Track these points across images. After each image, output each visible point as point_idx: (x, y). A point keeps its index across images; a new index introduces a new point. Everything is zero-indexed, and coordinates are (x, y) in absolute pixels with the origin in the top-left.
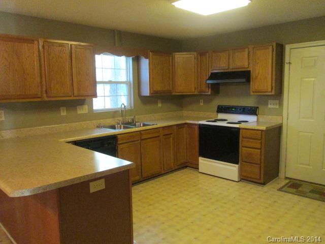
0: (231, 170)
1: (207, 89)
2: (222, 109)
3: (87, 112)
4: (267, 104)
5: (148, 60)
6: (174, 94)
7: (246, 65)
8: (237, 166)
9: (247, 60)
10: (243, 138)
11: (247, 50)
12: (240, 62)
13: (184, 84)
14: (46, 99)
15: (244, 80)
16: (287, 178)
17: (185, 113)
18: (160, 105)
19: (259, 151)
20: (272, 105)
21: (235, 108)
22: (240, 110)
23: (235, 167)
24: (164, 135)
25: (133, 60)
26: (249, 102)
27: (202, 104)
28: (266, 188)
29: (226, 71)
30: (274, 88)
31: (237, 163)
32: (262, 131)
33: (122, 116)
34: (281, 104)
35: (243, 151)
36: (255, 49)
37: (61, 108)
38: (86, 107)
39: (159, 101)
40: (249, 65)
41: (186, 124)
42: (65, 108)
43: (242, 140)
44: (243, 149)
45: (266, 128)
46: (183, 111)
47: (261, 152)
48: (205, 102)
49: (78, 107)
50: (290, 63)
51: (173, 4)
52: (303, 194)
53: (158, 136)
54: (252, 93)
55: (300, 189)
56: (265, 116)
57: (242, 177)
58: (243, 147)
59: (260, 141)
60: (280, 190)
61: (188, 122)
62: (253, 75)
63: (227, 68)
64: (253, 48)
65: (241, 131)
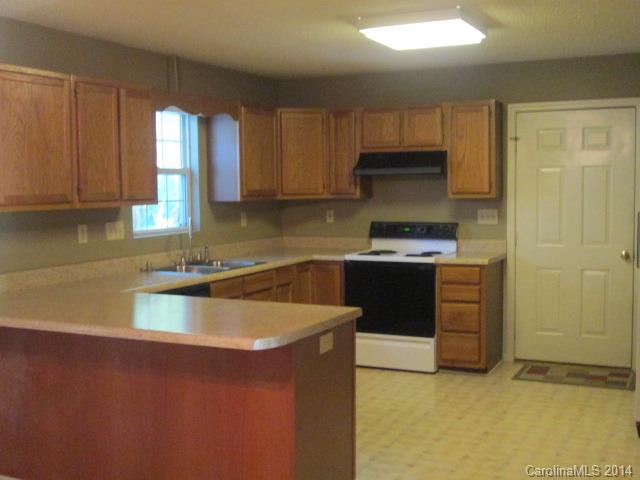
0: (419, 350)
1: (353, 187)
2: (382, 230)
3: (122, 237)
4: (475, 218)
5: (237, 123)
6: (280, 197)
7: (438, 140)
8: (432, 341)
9: (439, 131)
10: (443, 283)
11: (438, 111)
12: (425, 133)
13: (301, 177)
14: (78, 205)
15: (437, 170)
16: (517, 361)
17: (288, 241)
18: (244, 223)
19: (476, 306)
20: (486, 219)
21: (410, 227)
22: (422, 230)
23: (428, 343)
24: (278, 287)
25: (201, 121)
26: (439, 215)
27: (330, 220)
28: (490, 378)
29: (393, 150)
30: (494, 185)
31: (430, 334)
32: (481, 267)
33: (181, 248)
34: (502, 216)
35: (443, 310)
36: (455, 110)
37: (80, 227)
38: (120, 225)
39: (242, 215)
40: (443, 140)
41: (312, 262)
42: (85, 227)
43: (441, 288)
44: (444, 305)
45: (490, 260)
46: (285, 238)
47: (480, 308)
48: (338, 215)
49: (108, 225)
50: (516, 139)
51: (361, 31)
52: (557, 381)
53: (270, 289)
54: (451, 196)
55: (549, 373)
56: (473, 241)
57: (442, 364)
58: (443, 301)
59: (477, 287)
60: (516, 377)
61: (316, 257)
62: (453, 159)
63: (396, 144)
64: (453, 108)
65: (437, 269)
